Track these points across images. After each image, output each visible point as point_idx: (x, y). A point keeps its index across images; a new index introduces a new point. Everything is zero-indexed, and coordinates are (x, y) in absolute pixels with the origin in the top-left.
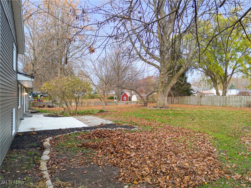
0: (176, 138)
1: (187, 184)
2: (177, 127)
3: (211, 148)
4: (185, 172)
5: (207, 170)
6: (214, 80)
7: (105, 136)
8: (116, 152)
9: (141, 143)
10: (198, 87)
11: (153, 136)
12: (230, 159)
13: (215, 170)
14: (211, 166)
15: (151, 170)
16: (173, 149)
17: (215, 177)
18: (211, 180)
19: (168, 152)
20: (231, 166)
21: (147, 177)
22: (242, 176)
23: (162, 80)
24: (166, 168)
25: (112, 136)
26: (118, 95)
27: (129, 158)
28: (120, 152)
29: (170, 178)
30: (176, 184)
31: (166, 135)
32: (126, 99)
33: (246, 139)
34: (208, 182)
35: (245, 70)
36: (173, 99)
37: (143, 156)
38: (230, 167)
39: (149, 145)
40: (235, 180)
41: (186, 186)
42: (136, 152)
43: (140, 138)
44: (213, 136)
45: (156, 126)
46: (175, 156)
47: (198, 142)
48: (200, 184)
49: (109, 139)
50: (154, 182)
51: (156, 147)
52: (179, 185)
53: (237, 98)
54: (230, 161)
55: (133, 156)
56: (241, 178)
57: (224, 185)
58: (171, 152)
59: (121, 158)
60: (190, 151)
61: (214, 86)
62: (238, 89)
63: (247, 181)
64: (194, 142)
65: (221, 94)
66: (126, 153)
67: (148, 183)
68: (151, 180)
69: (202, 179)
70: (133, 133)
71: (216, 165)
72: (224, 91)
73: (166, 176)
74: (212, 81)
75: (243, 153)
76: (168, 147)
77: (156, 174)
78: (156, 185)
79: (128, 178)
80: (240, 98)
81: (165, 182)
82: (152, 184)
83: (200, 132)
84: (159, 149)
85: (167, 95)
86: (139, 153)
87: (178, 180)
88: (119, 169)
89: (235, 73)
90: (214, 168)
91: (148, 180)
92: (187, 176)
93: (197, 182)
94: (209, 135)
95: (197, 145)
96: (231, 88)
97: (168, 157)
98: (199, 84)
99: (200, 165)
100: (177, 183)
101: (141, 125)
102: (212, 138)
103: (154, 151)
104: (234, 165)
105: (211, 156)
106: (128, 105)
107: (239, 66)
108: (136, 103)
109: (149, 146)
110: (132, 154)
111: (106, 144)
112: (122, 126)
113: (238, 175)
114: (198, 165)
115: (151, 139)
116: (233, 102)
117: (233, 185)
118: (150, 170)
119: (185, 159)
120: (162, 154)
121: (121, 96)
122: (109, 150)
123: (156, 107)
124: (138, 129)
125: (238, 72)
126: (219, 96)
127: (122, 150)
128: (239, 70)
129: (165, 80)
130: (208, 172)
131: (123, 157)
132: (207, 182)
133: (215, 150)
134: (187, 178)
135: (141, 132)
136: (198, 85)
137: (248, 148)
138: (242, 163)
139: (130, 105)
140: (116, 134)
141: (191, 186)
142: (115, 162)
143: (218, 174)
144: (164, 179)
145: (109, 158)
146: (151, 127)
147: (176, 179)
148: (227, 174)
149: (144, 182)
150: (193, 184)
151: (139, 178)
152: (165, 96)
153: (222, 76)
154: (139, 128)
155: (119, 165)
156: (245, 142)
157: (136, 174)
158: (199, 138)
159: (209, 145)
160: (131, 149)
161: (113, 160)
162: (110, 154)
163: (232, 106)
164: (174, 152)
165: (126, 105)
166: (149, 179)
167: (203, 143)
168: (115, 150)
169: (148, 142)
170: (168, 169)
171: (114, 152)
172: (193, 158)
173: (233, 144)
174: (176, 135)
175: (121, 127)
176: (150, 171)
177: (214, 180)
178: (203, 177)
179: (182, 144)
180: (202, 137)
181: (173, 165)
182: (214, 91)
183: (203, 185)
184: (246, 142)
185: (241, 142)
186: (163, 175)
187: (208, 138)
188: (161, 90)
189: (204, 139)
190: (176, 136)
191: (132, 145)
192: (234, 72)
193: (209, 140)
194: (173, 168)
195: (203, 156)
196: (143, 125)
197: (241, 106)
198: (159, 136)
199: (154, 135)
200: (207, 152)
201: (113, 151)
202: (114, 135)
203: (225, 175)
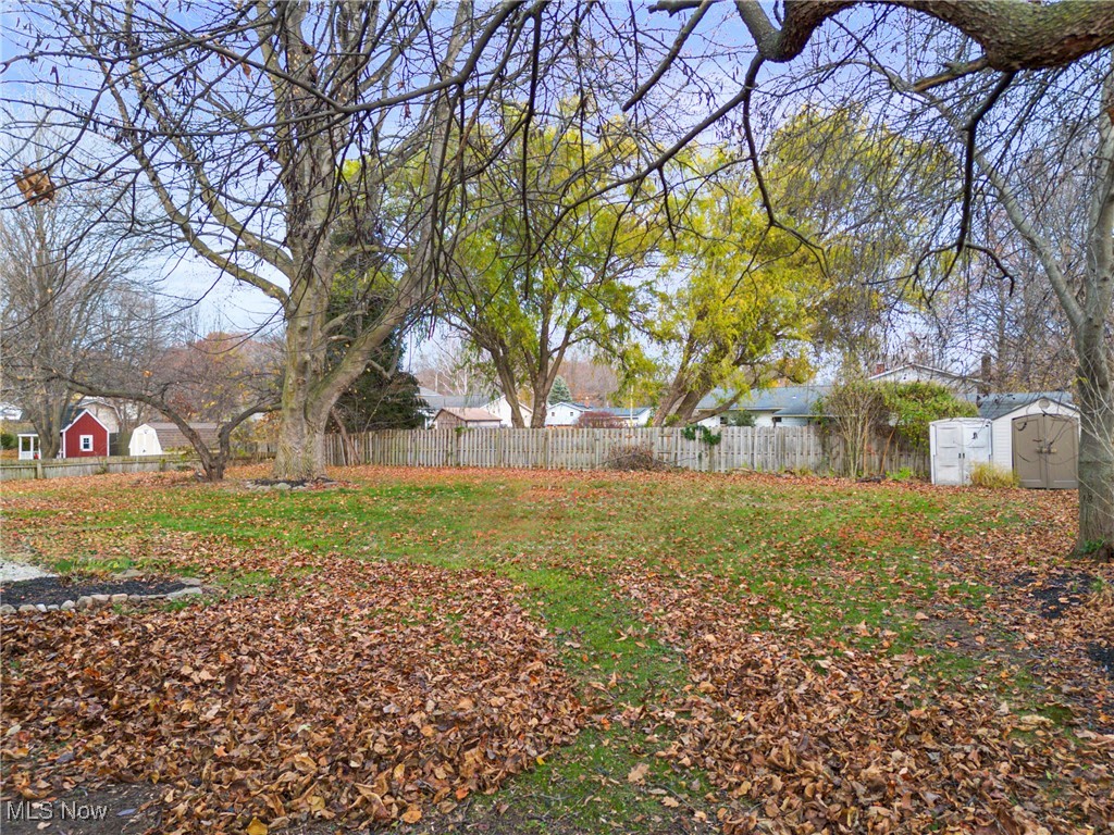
0: (389, 611)
1: (475, 781)
2: (382, 562)
3: (530, 628)
4: (462, 735)
5: (535, 711)
6: (504, 366)
7: (20, 644)
8: (115, 717)
9: (239, 654)
10: (440, 392)
11: (286, 613)
12: (595, 659)
13: (561, 705)
14: (547, 695)
15: (323, 761)
16: (389, 655)
17: (564, 733)
18: (556, 744)
19: (371, 670)
20: (606, 682)
21: (310, 793)
22: (644, 709)
23: (298, 359)
24: (387, 737)
25: (65, 639)
26: (41, 426)
27: (193, 731)
28: (141, 709)
29: (407, 772)
30: (437, 791)
31: (343, 601)
32: (91, 449)
33: (631, 579)
34: (548, 756)
35: (604, 335)
36: (344, 441)
37: (268, 706)
38: (601, 686)
39: (279, 653)
40: (625, 728)
41: (474, 788)
42: (224, 697)
43: (228, 630)
44: (524, 584)
45: (291, 566)
46: (405, 683)
47: (480, 611)
48: (522, 767)
49: (52, 659)
50: (343, 806)
51: (314, 660)
52: (448, 790)
53: (580, 435)
54: (597, 666)
55: (216, 716)
56: (642, 717)
57: (598, 751)
58: (382, 670)
59: (149, 739)
60: (457, 653)
61: (503, 390)
62: (576, 402)
63: (662, 723)
64: (465, 616)
65: (527, 423)
66: (172, 712)
67: (313, 818)
68: (327, 803)
69: (527, 747)
70: (183, 614)
71: (560, 686)
72: (539, 410)
73: (390, 770)
74: (499, 369)
75: (630, 630)
76: (367, 652)
77: (345, 772)
78: (354, 815)
79: (215, 822)
80: (591, 435)
81: (390, 794)
82: (333, 819)
83: (478, 574)
84: (333, 667)
85: (323, 424)
86: (244, 699)
87: (440, 773)
88: (152, 791)
89: (574, 342)
90: (558, 698)
91: (315, 804)
92: (473, 751)
93: (510, 765)
94: (511, 580)
95: (479, 624)
96: (555, 400)
97: (383, 692)
98: (447, 382)
99: (508, 696)
100: (437, 788)
101: (212, 572)
102: (525, 590)
103: (311, 677)
104: (614, 677)
105: (537, 659)
106: (112, 478)
107: (586, 319)
108: (156, 466)
109: (282, 660)
110: (208, 709)
111: (50, 686)
112: (110, 587)
113: (632, 709)
114: (502, 699)
115: (280, 627)
116: (570, 450)
117: (623, 746)
118: (316, 761)
119: (446, 689)
120: (347, 683)
121: (64, 431)
122: (70, 712)
123: (272, 484)
124: (205, 591)
125: (583, 341)
126: (521, 430)
127: (148, 702)
128: (584, 335)
129: (313, 357)
130: (540, 719)
131: (159, 731)
132: (544, 755)
133: (544, 633)
134: (471, 757)
135: (223, 602)
136: (440, 385)
137: (641, 610)
138: (636, 666)
139: (124, 479)
140: (90, 626)
141: (491, 783)
142: (122, 760)
143: (572, 719)
144: (385, 785)
145: (81, 751)
146: (265, 573)
147: (432, 771)
148: (599, 713)
149: (295, 819)
150: (495, 774)
151: (271, 805)
152: (313, 430)
153: (532, 353)
154: (206, 586)
155: (147, 772)
156: (629, 593)
157: (253, 793)
158: (480, 595)
159: (519, 620)
160: (196, 687)
161: (103, 755)
162: (81, 731)
163: (565, 465)
164: (394, 667)
165: (98, 477)
166: (315, 800)
167: (499, 614)
168: (106, 706)
169: (271, 644)
170: (394, 740)
171: (103, 717)
172: (473, 677)
173: (594, 605)
174: (385, 595)
175: (102, 590)
176: (318, 765)
177: (565, 744)
178: (528, 740)
179: (422, 630)
180: (489, 591)
181: (415, 718)
182: (502, 410)
183: (531, 771)
184: (632, 591)
185: (618, 595)
186: (379, 768)
187: (510, 594)
188: (293, 404)
189: (499, 599)
190: (386, 601)
191: (198, 669)
192: (570, 341)
193: (517, 599)
194: (415, 727)
195: (509, 664)
196: (224, 569)
197: (593, 467)
198: (317, 611)
199: (292, 607)
200: (520, 647)
201: (99, 713)
202: (78, 636)
203: (595, 717)
